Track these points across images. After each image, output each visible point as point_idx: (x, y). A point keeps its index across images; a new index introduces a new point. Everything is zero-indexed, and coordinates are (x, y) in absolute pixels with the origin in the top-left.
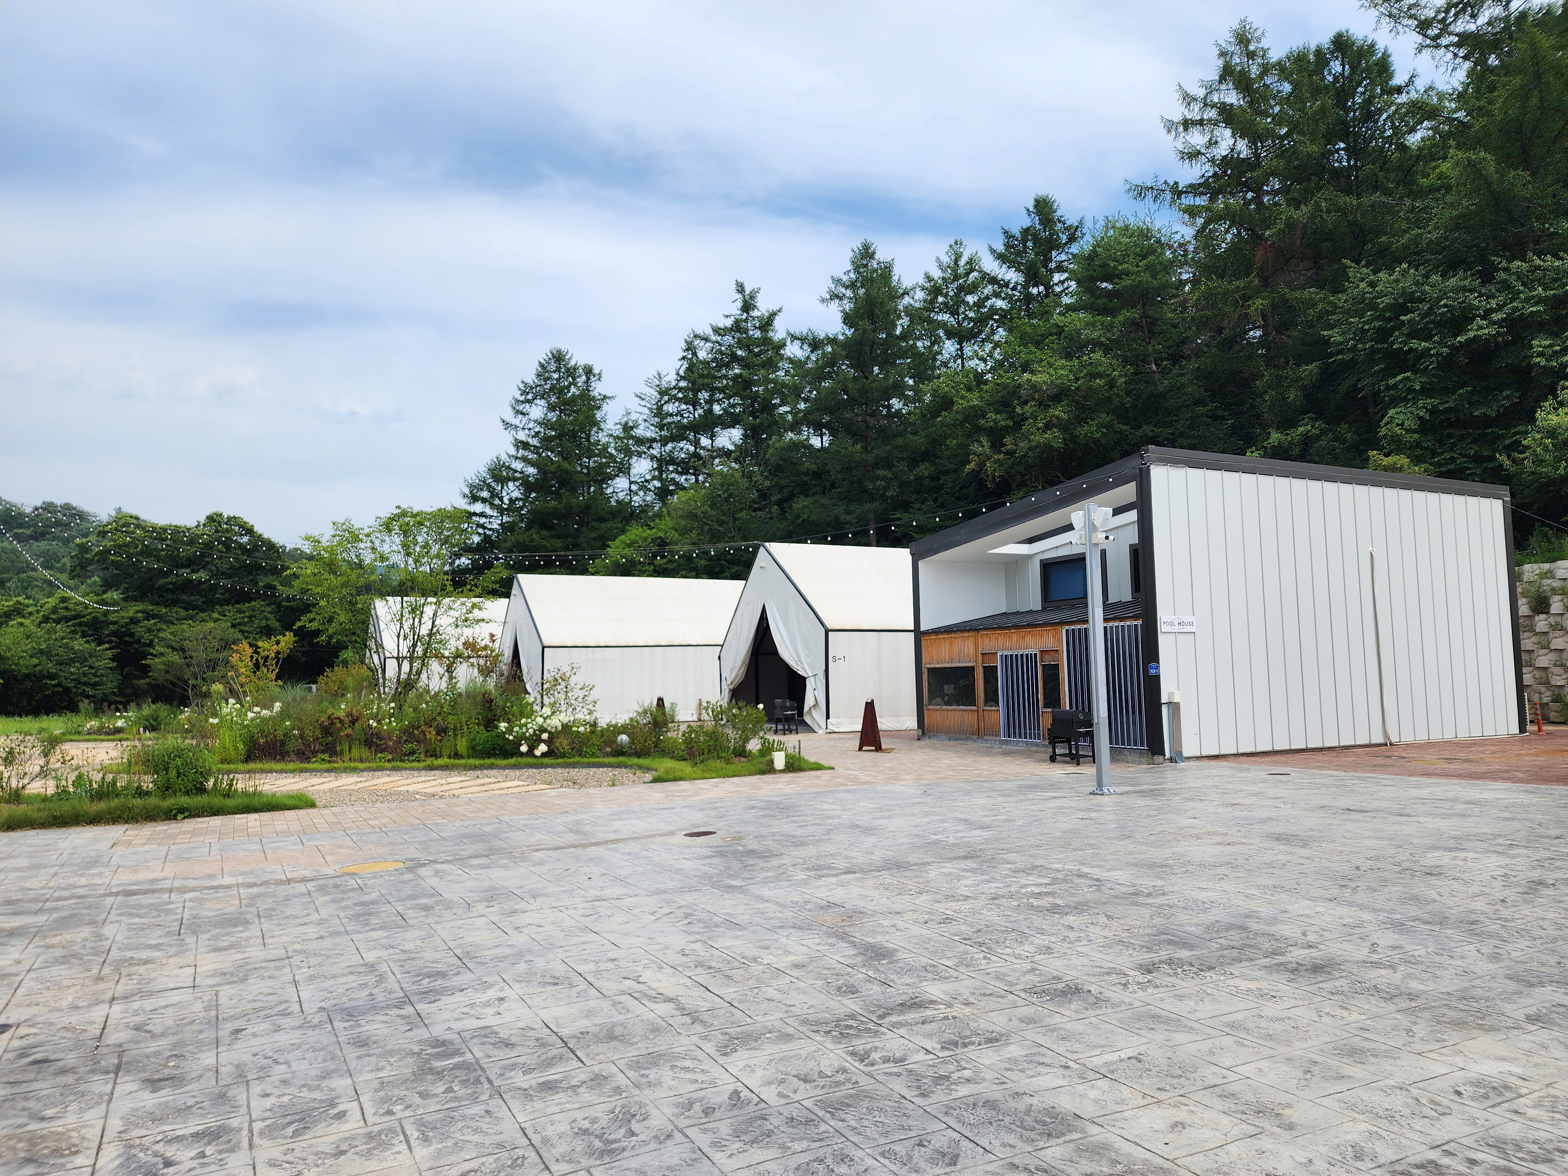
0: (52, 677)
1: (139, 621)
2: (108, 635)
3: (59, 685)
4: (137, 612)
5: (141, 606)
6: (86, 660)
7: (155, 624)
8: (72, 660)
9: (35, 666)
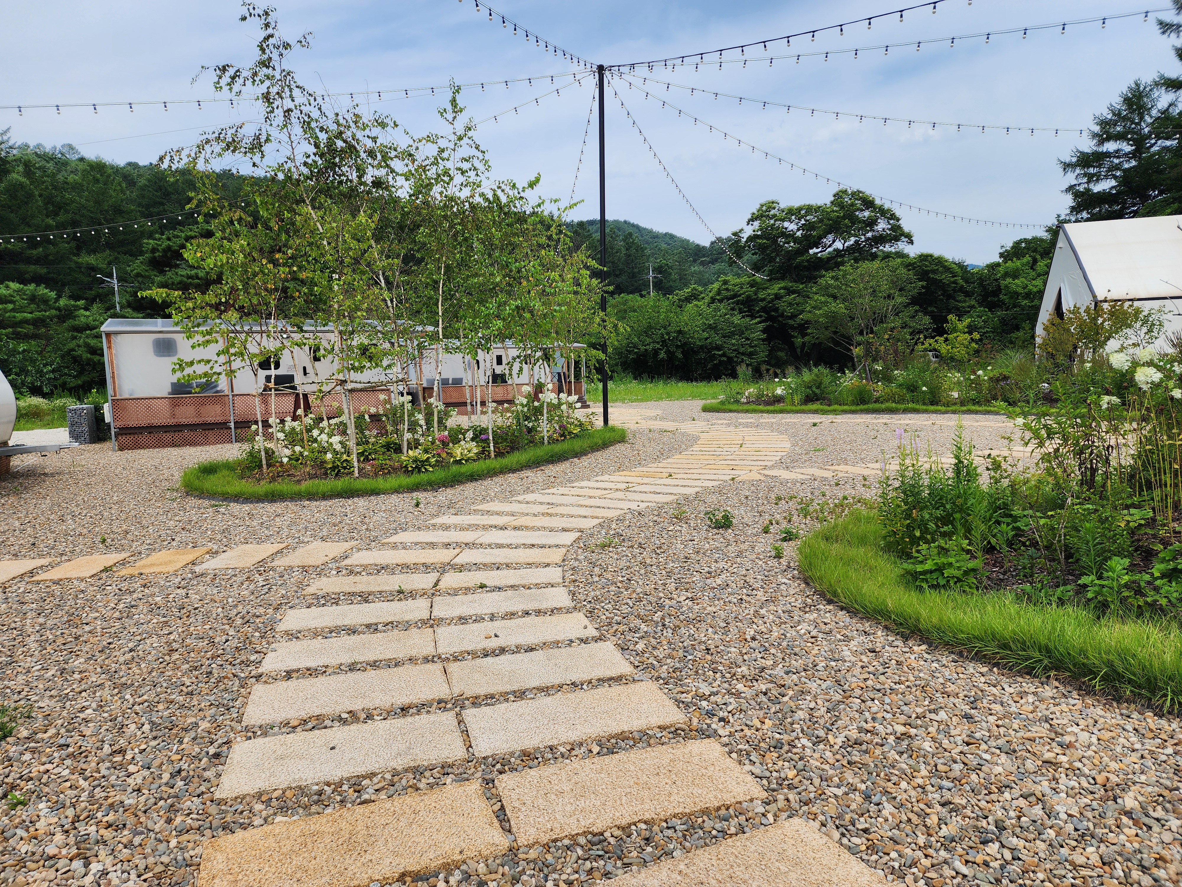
0: (718, 348)
1: (782, 297)
2: (758, 312)
3: (724, 355)
4: (780, 289)
5: (782, 285)
6: (743, 333)
7: (795, 298)
8: (733, 334)
9: (706, 339)
